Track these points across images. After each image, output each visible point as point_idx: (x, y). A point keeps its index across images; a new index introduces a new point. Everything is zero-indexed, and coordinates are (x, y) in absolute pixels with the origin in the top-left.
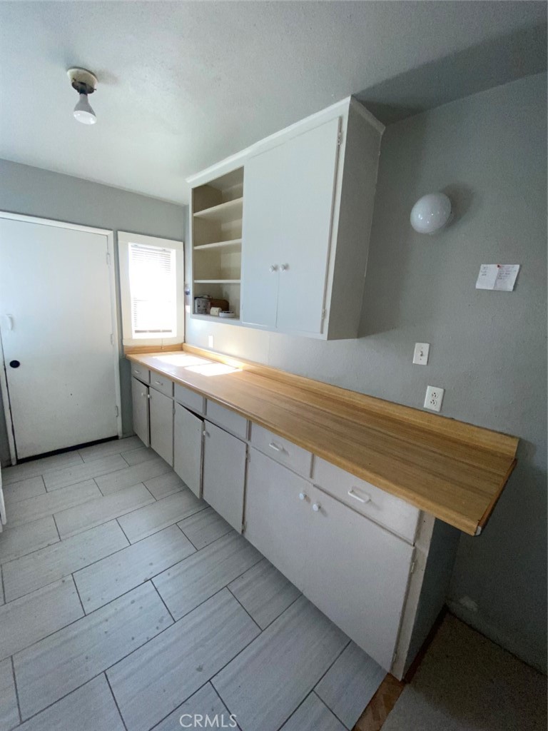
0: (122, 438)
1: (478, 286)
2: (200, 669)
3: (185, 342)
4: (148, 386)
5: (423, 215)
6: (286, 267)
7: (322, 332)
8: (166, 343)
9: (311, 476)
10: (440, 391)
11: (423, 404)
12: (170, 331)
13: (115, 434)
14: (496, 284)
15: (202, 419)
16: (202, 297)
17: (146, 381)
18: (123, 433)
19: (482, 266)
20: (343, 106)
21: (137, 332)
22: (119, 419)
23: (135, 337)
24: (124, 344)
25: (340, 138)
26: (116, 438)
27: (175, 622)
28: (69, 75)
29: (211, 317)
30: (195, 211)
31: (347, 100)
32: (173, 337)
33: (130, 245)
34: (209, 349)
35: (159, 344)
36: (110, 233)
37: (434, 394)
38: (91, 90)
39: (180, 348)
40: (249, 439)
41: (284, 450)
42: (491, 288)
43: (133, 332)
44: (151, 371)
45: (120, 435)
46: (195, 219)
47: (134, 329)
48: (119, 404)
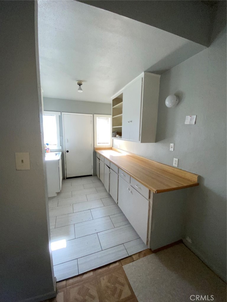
0: (93, 176)
1: (186, 123)
2: (96, 230)
3: (113, 147)
4: (99, 159)
5: (168, 102)
6: (131, 122)
7: (139, 141)
8: (107, 147)
9: (130, 183)
10: (177, 159)
11: (173, 165)
12: (108, 143)
13: (91, 174)
14: (190, 122)
15: (109, 168)
16: (115, 132)
17: (99, 158)
18: (94, 174)
19: (187, 117)
20: (142, 74)
21: (98, 143)
22: (93, 169)
23: (98, 145)
24: (95, 147)
25: (142, 83)
26: (91, 175)
27: (93, 219)
28: (77, 82)
29: (117, 138)
30: (113, 106)
31: (143, 73)
32: (109, 145)
33: (97, 118)
34: (118, 149)
35: (105, 147)
36: (92, 115)
37: (176, 161)
38: (82, 85)
39: (111, 149)
40: (119, 173)
41: (125, 176)
42: (189, 124)
43: (97, 143)
44: (100, 155)
45: (93, 175)
46: (113, 108)
47: (97, 142)
48: (93, 165)
